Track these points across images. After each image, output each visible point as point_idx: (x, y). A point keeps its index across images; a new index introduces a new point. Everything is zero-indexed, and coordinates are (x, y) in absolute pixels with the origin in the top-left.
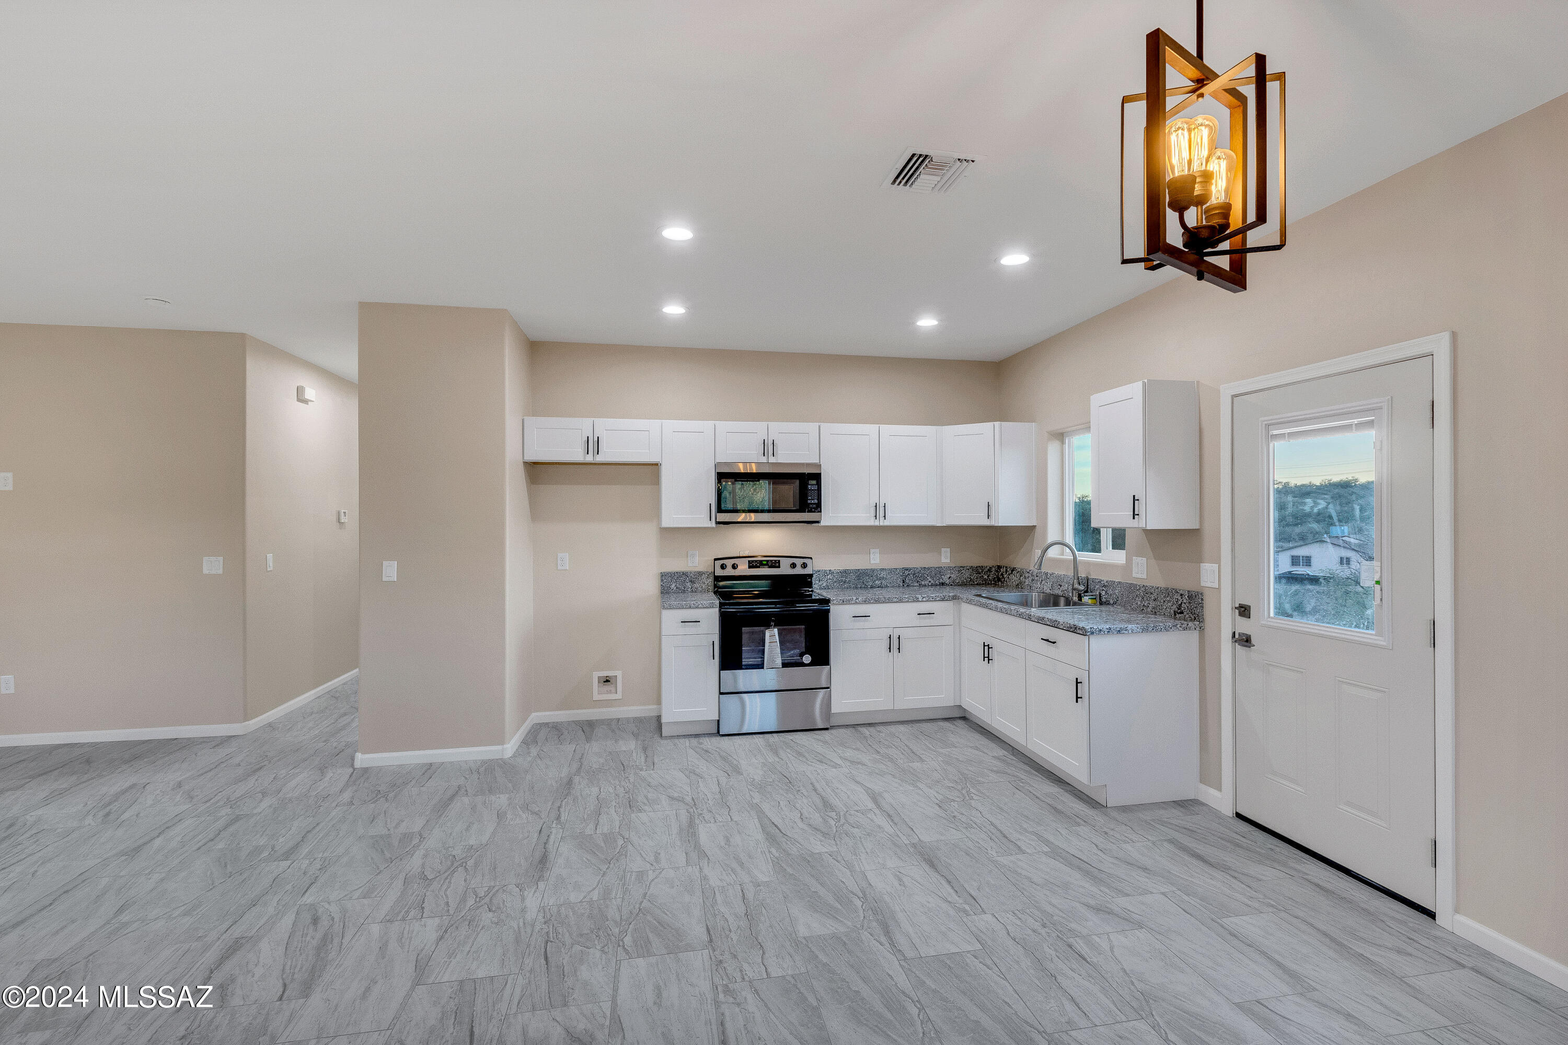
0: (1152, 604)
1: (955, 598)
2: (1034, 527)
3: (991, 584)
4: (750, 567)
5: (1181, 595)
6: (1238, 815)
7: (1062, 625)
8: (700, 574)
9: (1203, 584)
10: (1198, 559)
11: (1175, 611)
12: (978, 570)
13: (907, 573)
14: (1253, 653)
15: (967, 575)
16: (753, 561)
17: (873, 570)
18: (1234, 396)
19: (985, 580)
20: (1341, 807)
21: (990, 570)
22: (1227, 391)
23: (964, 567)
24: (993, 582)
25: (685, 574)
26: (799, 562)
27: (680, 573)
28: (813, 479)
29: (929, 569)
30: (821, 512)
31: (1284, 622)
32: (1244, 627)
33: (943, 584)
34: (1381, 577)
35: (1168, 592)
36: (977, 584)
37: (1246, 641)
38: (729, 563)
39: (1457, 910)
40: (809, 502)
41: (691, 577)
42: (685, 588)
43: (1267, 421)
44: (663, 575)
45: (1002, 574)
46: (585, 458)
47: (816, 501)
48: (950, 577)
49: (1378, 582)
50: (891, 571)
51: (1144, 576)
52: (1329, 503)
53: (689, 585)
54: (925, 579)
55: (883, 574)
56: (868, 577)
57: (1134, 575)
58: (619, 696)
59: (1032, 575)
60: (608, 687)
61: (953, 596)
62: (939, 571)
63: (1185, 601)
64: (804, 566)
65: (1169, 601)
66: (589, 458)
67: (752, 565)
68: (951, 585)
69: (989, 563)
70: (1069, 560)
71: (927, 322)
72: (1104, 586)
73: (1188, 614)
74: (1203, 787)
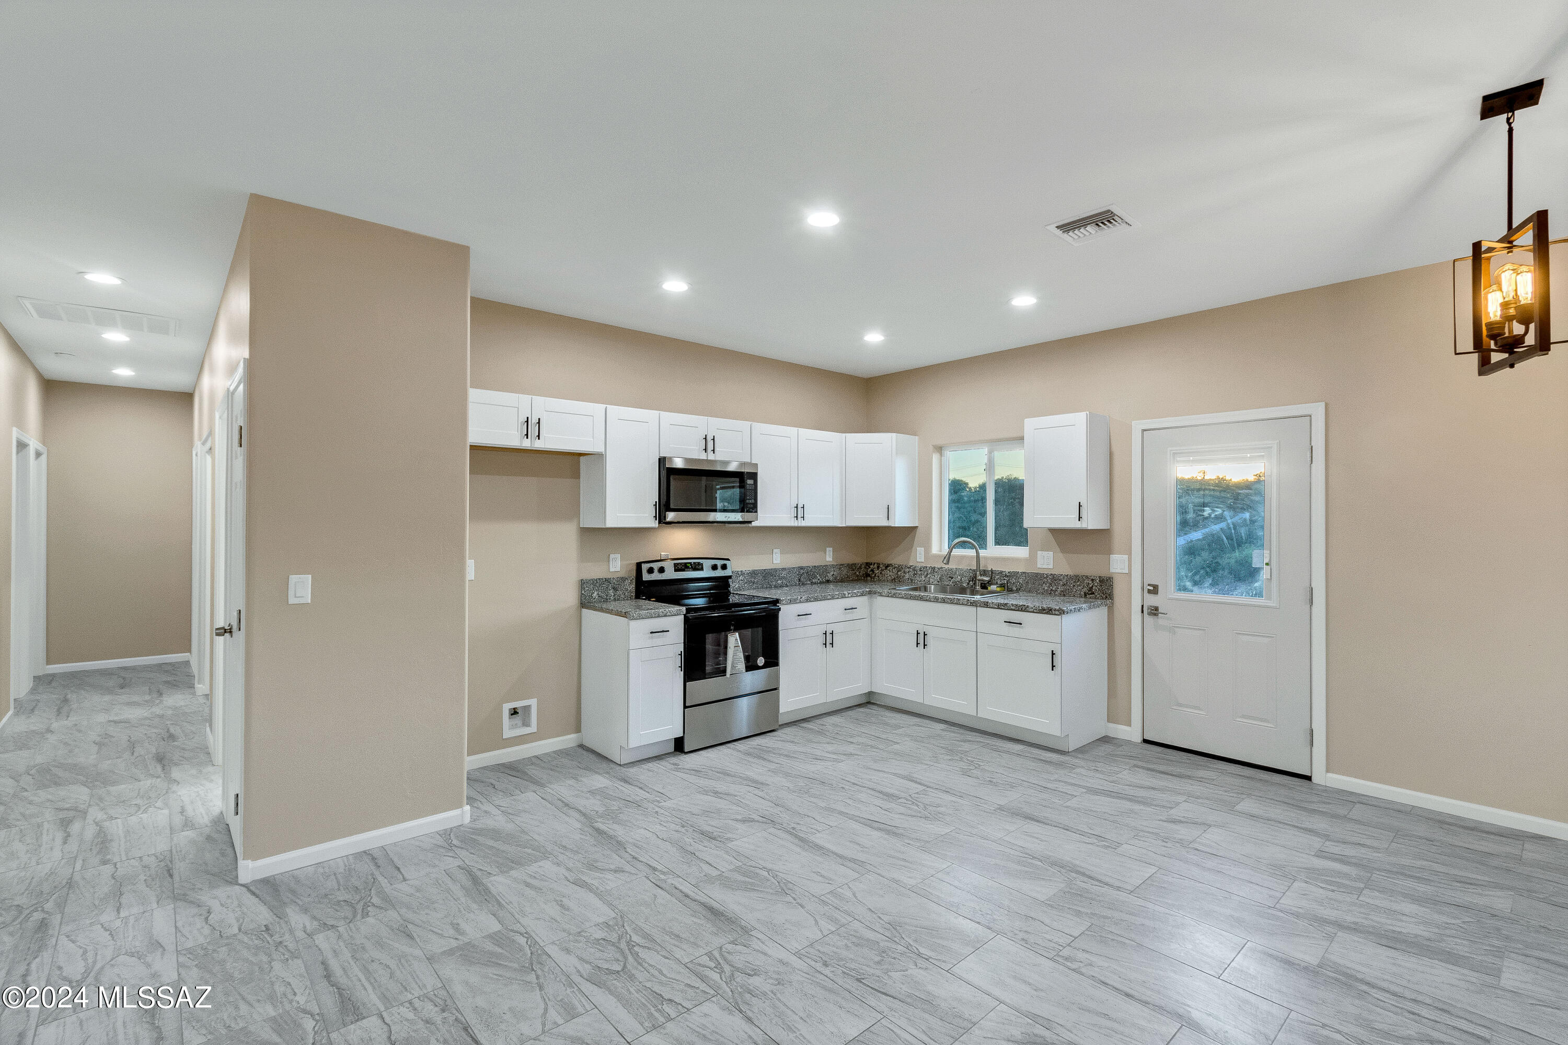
0: (1060, 589)
1: (870, 593)
2: (916, 527)
3: (862, 580)
4: (676, 570)
5: (1092, 580)
6: (1146, 741)
7: (1032, 608)
8: (623, 579)
9: (1112, 570)
10: (1109, 551)
11: (1085, 593)
12: (852, 567)
13: (802, 571)
14: (1161, 620)
15: (845, 572)
16: (678, 564)
17: (776, 570)
18: (1144, 430)
19: (857, 576)
20: (1238, 719)
21: (860, 568)
22: (1138, 426)
23: (843, 565)
24: (862, 578)
25: (607, 580)
26: (719, 563)
27: (602, 579)
28: (750, 479)
29: (818, 567)
30: (756, 512)
31: (1183, 595)
32: (1151, 600)
33: (828, 581)
34: (1270, 560)
35: (1077, 578)
36: (852, 580)
37: (1154, 611)
38: (656, 566)
39: (1328, 771)
40: (747, 501)
41: (614, 583)
42: (607, 596)
43: (1174, 450)
44: (583, 583)
45: (872, 571)
46: (521, 442)
47: (753, 501)
48: (833, 575)
49: (1267, 564)
50: (790, 570)
51: (1051, 567)
52: (1224, 511)
53: (611, 592)
54: (815, 577)
55: (784, 574)
56: (772, 578)
57: (1039, 566)
58: (533, 728)
59: (914, 570)
60: (517, 720)
61: (869, 591)
62: (824, 569)
63: (1096, 584)
64: (724, 567)
65: (1079, 585)
66: (527, 444)
67: (678, 568)
68: (834, 582)
69: (859, 560)
70: (972, 557)
71: (874, 337)
72: (1006, 576)
73: (1099, 594)
74: (1111, 725)
